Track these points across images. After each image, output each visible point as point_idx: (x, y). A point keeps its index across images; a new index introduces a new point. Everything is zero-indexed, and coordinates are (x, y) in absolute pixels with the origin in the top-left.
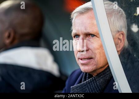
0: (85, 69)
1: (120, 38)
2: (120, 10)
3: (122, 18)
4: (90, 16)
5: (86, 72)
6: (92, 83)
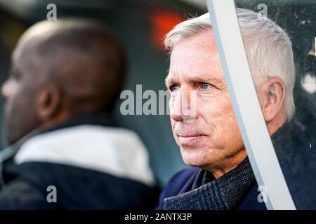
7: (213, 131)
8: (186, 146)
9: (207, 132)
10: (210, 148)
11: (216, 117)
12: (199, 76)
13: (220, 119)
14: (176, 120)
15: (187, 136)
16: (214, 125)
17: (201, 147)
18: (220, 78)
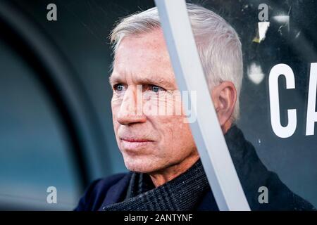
0: (135, 163)
1: (223, 96)
2: (229, 32)
3: (231, 51)
4: (155, 41)
5: (136, 170)
6: (160, 198)
7: (161, 138)
8: (132, 153)
9: (154, 138)
11: (166, 123)
12: (150, 78)
13: (170, 125)
14: (122, 123)
15: (133, 141)
16: (163, 132)
17: (146, 154)
18: (171, 81)
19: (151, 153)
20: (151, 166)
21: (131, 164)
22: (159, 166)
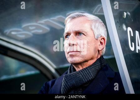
8: (72, 56)
10: (81, 57)
12: (79, 30)
17: (77, 56)
19: (79, 56)
20: (78, 60)
21: (71, 60)
22: (81, 61)
